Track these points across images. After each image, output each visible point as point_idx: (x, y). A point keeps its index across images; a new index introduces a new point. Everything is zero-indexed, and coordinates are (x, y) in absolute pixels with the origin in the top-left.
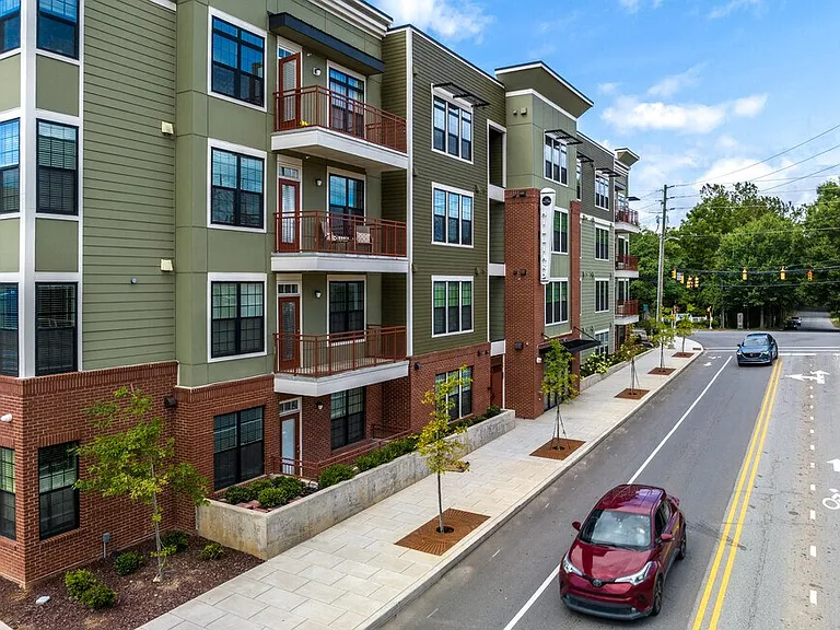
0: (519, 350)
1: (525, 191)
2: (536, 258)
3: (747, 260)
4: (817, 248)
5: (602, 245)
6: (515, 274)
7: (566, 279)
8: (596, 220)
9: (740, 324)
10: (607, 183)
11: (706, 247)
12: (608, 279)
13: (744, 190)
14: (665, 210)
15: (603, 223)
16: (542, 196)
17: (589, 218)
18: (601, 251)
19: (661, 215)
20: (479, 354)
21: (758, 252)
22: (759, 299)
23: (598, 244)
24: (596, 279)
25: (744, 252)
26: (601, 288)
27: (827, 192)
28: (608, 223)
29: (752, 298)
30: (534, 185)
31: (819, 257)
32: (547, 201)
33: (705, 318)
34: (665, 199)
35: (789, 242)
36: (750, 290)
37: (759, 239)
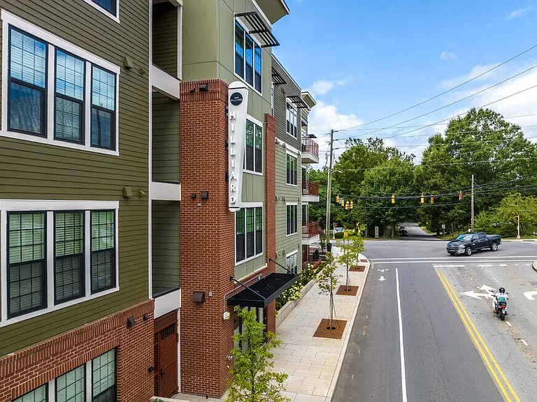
0: (199, 304)
1: (207, 83)
2: (222, 177)
3: (385, 189)
4: (433, 180)
5: (292, 171)
6: (194, 198)
7: (261, 204)
8: (288, 146)
9: (377, 234)
10: (295, 113)
11: (351, 180)
12: (296, 204)
13: (374, 142)
14: (332, 149)
15: (292, 150)
16: (231, 93)
17: (282, 143)
18: (291, 177)
19: (329, 153)
20: (129, 324)
21: (391, 183)
22: (392, 216)
23: (288, 170)
24: (288, 204)
25: (382, 183)
26: (291, 211)
27: (437, 142)
28: (297, 151)
29: (388, 216)
30: (221, 75)
31: (435, 187)
32: (237, 99)
33: (354, 231)
34: (332, 140)
35: (412, 176)
36: (387, 210)
37: (392, 173)
